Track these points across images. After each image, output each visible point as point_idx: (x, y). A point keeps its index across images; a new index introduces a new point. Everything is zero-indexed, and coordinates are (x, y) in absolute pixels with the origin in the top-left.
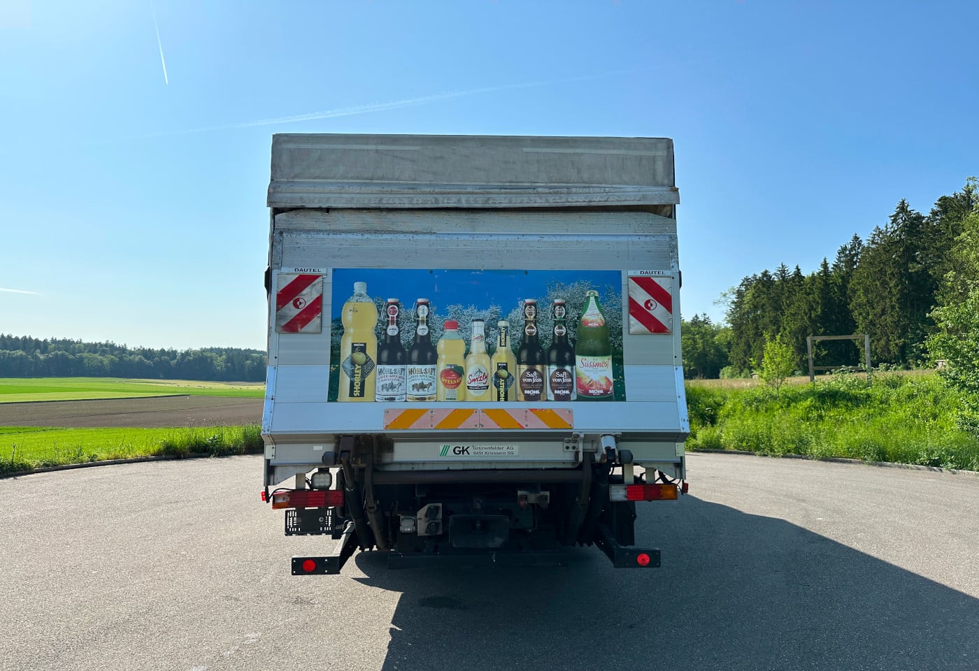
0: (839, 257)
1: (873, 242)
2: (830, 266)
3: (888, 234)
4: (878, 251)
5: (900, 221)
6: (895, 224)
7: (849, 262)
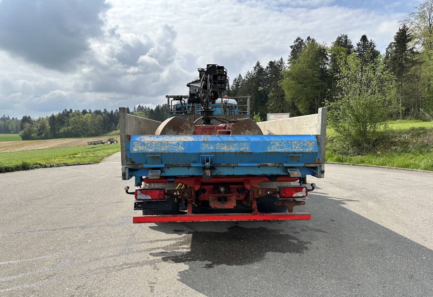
1: (247, 78)
3: (252, 75)
4: (248, 81)
5: (257, 69)
6: (255, 71)
7: (237, 85)
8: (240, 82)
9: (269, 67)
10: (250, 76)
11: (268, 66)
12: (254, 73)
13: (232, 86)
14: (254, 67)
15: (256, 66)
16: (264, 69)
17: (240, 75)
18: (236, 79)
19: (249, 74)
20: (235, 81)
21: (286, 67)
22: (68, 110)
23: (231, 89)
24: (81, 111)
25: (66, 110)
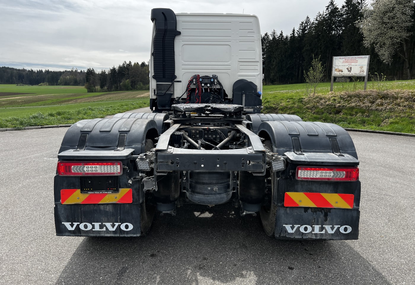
0: (300, 27)
1: (316, 20)
2: (296, 31)
3: (324, 16)
4: (318, 24)
5: (330, 9)
6: (327, 11)
7: (304, 30)
8: (307, 26)
9: (346, 6)
10: (320, 18)
11: (345, 4)
12: (326, 14)
13: (298, 31)
14: (326, 7)
15: (329, 5)
16: (338, 9)
17: (308, 18)
18: (303, 23)
19: (320, 15)
20: (302, 25)
21: (367, 5)
22: (128, 63)
23: (296, 35)
24: (140, 63)
25: (125, 62)
